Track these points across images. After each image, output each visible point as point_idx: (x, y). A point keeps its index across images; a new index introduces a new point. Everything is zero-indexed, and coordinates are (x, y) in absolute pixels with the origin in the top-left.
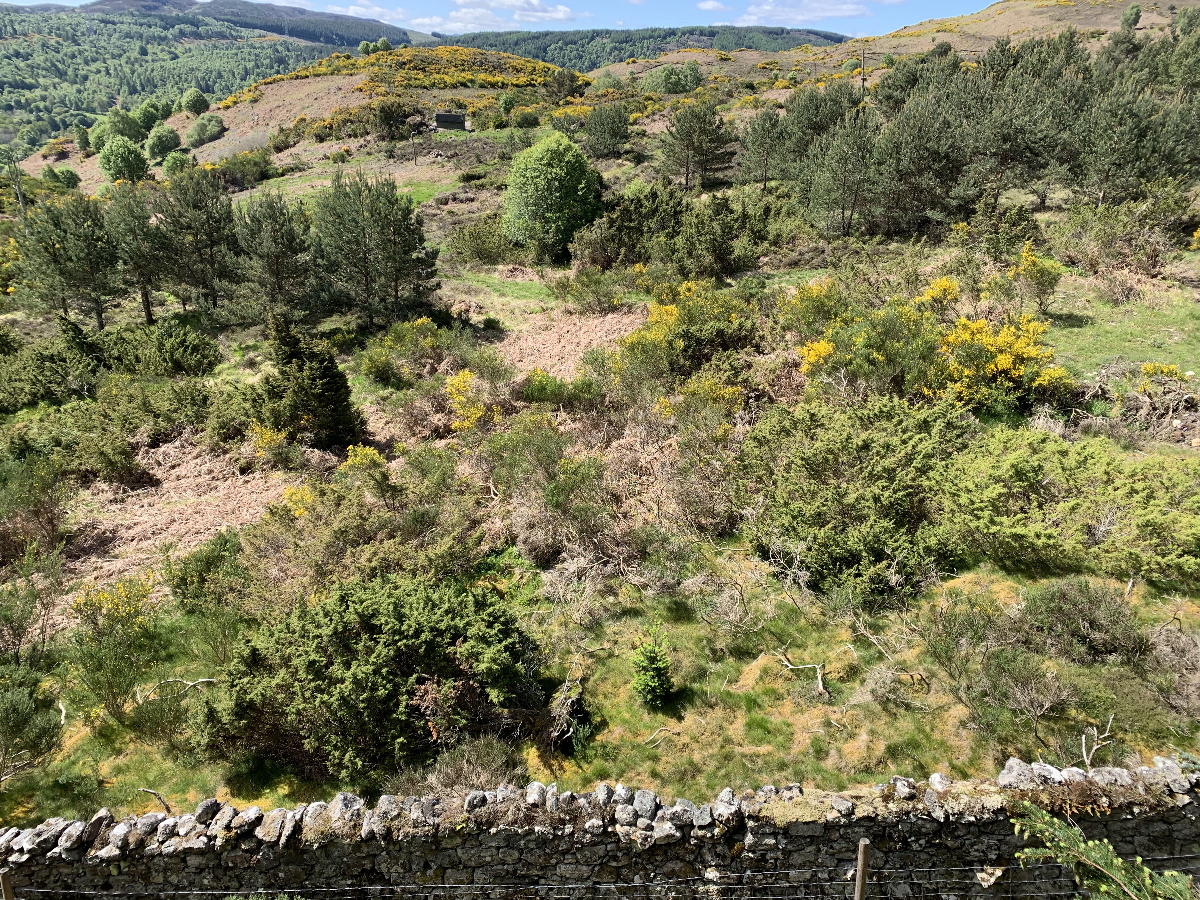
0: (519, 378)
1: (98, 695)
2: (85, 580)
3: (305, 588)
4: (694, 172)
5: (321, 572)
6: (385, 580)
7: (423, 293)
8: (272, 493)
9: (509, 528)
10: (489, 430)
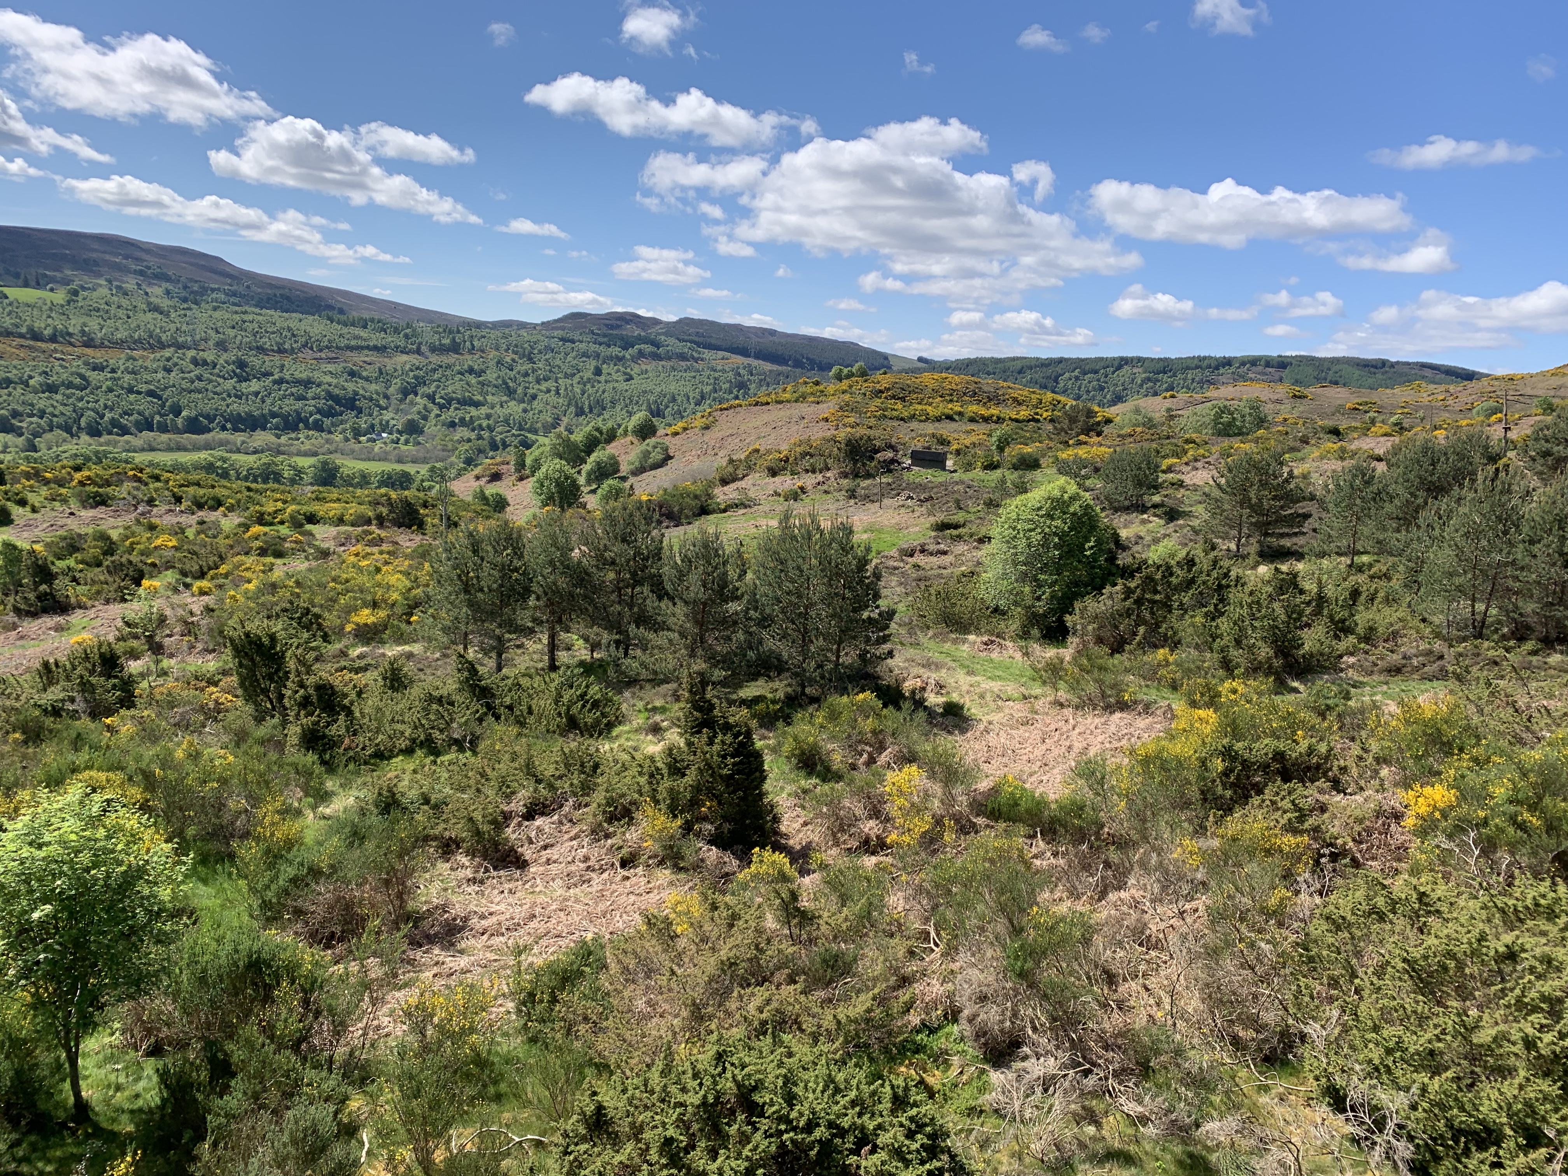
0: (983, 785)
1: (409, 1131)
2: (422, 976)
3: (675, 1034)
4: (1249, 536)
5: (698, 1015)
6: (777, 1042)
7: (870, 661)
8: (654, 897)
9: (950, 996)
10: (935, 852)
